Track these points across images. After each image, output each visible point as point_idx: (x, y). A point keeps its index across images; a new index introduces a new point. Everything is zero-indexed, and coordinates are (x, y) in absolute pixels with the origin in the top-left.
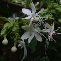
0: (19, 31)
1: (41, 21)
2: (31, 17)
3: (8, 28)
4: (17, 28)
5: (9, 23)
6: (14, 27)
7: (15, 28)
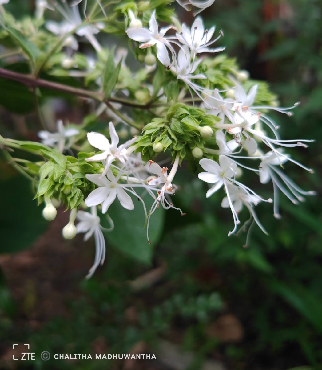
0: (83, 184)
1: (128, 165)
2: (108, 156)
3: (55, 178)
4: (76, 176)
5: (54, 161)
6: (68, 174)
7: (71, 175)
